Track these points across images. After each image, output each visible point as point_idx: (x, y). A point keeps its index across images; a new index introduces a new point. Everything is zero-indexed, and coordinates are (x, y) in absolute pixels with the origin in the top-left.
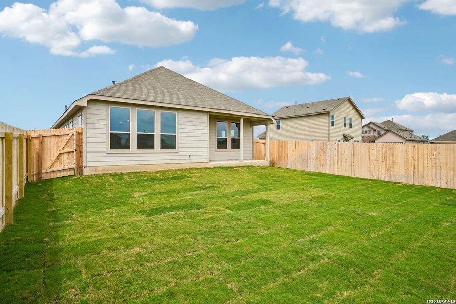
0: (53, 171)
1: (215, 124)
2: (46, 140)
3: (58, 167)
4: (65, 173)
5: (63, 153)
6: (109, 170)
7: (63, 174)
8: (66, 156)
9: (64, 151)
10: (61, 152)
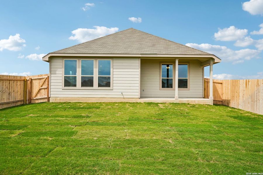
0: (36, 99)
1: (160, 67)
2: (34, 81)
3: (39, 97)
4: (43, 100)
5: (42, 89)
6: (63, 100)
7: (42, 101)
8: (43, 90)
9: (42, 88)
10: (40, 88)
